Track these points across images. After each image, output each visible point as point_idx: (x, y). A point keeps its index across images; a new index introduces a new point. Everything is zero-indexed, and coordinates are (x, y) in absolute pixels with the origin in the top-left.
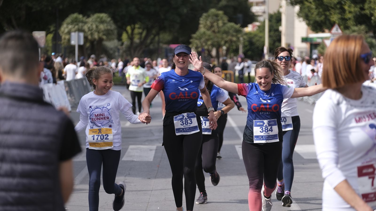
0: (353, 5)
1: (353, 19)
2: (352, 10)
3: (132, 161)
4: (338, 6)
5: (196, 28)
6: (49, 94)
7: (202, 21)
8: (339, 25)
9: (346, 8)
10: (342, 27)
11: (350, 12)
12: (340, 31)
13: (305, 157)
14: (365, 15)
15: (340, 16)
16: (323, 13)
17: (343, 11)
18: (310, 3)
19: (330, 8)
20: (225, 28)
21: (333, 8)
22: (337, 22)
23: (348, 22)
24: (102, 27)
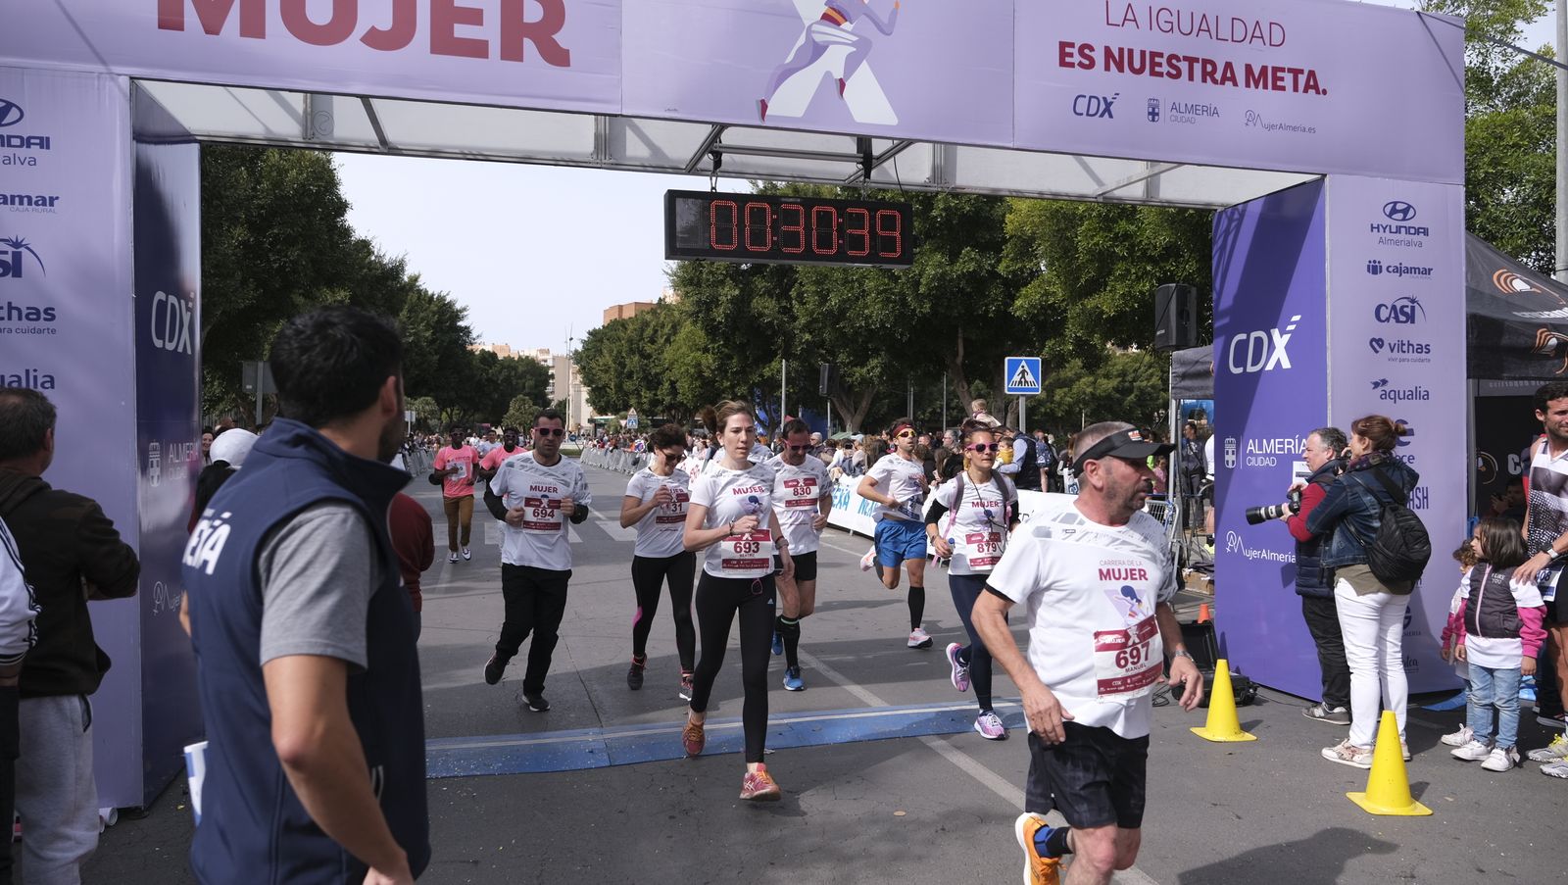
0: (648, 392)
4: (636, 392)
8: (636, 409)
9: (642, 393)
11: (646, 397)
16: (622, 398)
18: (611, 389)
22: (634, 405)
23: (644, 405)
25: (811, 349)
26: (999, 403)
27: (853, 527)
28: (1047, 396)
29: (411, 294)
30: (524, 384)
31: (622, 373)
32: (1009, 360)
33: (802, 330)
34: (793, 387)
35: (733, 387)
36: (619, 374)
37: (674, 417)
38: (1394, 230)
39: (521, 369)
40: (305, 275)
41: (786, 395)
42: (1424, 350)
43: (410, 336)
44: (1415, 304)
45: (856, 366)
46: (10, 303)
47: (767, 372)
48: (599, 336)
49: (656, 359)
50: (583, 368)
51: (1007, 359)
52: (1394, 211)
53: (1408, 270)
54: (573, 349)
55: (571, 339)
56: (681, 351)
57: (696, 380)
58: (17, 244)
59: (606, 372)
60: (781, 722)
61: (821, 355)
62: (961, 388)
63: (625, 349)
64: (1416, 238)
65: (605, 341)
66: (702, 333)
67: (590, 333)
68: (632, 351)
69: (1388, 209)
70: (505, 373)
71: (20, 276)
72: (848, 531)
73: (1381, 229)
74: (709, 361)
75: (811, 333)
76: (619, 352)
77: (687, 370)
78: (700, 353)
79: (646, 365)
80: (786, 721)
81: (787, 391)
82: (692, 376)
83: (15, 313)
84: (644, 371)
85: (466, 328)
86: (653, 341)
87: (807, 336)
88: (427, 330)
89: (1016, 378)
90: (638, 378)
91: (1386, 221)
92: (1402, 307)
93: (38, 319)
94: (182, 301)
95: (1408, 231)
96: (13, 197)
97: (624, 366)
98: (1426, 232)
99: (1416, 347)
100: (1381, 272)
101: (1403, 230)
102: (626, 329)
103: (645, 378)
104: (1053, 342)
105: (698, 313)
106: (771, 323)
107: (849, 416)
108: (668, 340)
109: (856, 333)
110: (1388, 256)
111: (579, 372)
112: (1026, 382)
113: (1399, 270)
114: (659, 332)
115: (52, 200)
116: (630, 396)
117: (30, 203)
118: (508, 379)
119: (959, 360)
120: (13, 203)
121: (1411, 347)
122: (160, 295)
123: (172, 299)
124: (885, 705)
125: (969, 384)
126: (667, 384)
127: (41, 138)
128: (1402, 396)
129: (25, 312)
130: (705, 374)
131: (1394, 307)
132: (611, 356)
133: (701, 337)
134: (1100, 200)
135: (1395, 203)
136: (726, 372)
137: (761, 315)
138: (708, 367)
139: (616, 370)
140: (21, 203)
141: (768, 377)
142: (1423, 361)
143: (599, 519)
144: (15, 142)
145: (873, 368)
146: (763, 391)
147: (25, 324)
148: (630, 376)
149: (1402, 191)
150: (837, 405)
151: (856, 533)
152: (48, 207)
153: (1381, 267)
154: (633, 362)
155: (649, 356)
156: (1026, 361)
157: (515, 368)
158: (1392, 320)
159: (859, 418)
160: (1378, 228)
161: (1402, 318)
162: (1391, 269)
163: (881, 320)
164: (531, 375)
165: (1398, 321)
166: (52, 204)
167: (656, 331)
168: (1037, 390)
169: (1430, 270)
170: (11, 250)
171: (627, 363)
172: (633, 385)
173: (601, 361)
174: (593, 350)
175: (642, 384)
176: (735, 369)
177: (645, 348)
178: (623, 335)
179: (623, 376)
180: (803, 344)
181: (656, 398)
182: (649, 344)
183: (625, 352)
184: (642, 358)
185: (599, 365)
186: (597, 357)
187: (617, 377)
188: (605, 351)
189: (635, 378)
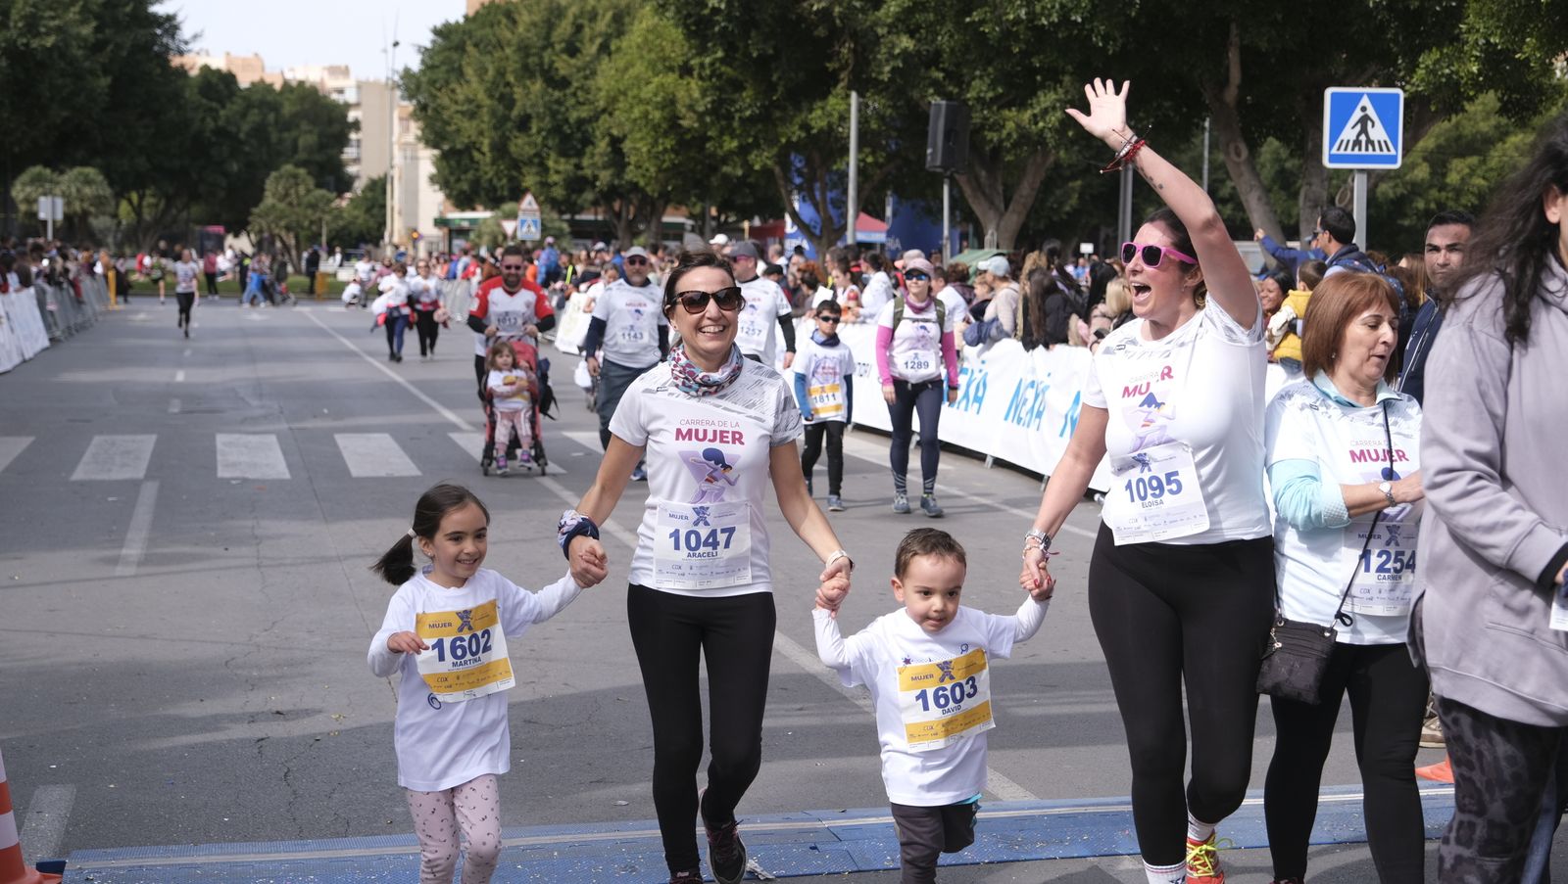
0: (562, 160)
1: (562, 183)
2: (561, 168)
3: (245, 480)
4: (536, 160)
5: (258, 198)
6: (7, 314)
7: (269, 184)
8: (536, 198)
9: (551, 163)
10: (542, 198)
11: (557, 172)
12: (535, 206)
15: (538, 179)
16: (506, 172)
17: (544, 169)
18: (483, 154)
19: (521, 165)
20: (311, 198)
21: (525, 164)
22: (533, 189)
23: (553, 189)
24: (87, 191)
25: (912, 67)
26: (1314, 188)
27: (993, 450)
28: (1433, 174)
30: (295, 142)
31: (506, 118)
32: (1333, 95)
33: (893, 28)
34: (873, 153)
35: (744, 150)
36: (500, 122)
37: (618, 215)
39: (287, 109)
41: (860, 172)
43: (48, 34)
45: (1008, 106)
47: (817, 119)
48: (456, 39)
49: (581, 88)
50: (423, 108)
51: (1329, 92)
54: (400, 68)
55: (396, 44)
56: (632, 72)
57: (666, 134)
59: (472, 115)
60: (818, 825)
61: (935, 83)
62: (1236, 159)
63: (513, 64)
65: (470, 49)
66: (677, 34)
67: (437, 32)
68: (527, 72)
70: (254, 116)
72: (980, 457)
74: (692, 92)
75: (912, 36)
76: (501, 73)
77: (646, 115)
78: (672, 78)
79: (559, 102)
80: (826, 824)
81: (859, 161)
82: (656, 127)
84: (554, 114)
85: (170, 18)
86: (572, 50)
87: (906, 42)
88: (84, 22)
89: (1349, 133)
90: (539, 132)
97: (508, 101)
102: (515, 22)
103: (556, 130)
104: (1435, 55)
106: (825, 13)
107: (991, 214)
108: (604, 48)
109: (1008, 35)
111: (414, 116)
112: (1372, 143)
114: (587, 31)
116: (525, 170)
118: (259, 131)
119: (1231, 94)
124: (1031, 799)
125: (1254, 147)
126: (602, 145)
130: (685, 123)
132: (482, 80)
133: (674, 40)
136: (729, 117)
138: (691, 108)
139: (493, 113)
141: (821, 131)
143: (455, 428)
145: (1045, 112)
146: (809, 162)
148: (524, 124)
150: (968, 192)
151: (999, 463)
154: (531, 95)
155: (564, 83)
156: (1370, 96)
157: (275, 107)
159: (1013, 220)
163: (1062, 6)
167: (579, 28)
168: (1393, 159)
171: (516, 96)
172: (529, 144)
173: (461, 93)
174: (444, 68)
175: (550, 143)
176: (748, 113)
177: (556, 65)
178: (508, 35)
179: (509, 125)
180: (895, 57)
181: (580, 173)
182: (565, 57)
183: (514, 72)
184: (548, 86)
185: (456, 103)
186: (453, 85)
187: (495, 128)
188: (469, 71)
189: (534, 130)
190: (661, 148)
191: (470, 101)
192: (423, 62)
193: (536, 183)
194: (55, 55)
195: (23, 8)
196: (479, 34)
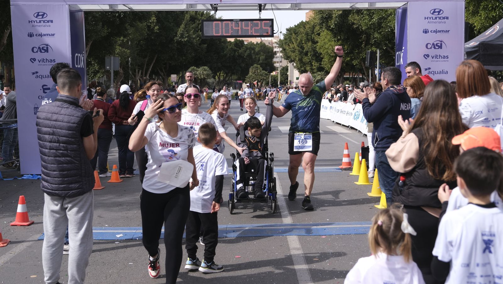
0: (316, 63)
1: (316, 69)
2: (316, 65)
4: (310, 63)
5: (248, 73)
7: (250, 70)
8: (310, 72)
9: (313, 64)
11: (315, 66)
13: (283, 132)
14: (322, 67)
15: (310, 67)
16: (303, 67)
17: (312, 65)
18: (297, 61)
19: (306, 64)
20: (261, 73)
23: (314, 70)
24: (205, 72)
29: (186, 15)
30: (259, 58)
31: (303, 52)
36: (301, 53)
38: (434, 18)
39: (257, 49)
40: (129, 18)
42: (446, 57)
43: (185, 38)
44: (442, 43)
46: (46, 59)
48: (292, 32)
52: (434, 12)
53: (439, 31)
58: (47, 45)
59: (294, 52)
63: (304, 38)
64: (443, 20)
65: (293, 34)
67: (287, 30)
68: (308, 40)
69: (432, 12)
70: (248, 52)
71: (48, 52)
73: (429, 18)
76: (301, 41)
79: (315, 47)
83: (47, 61)
84: (314, 51)
86: (319, 34)
88: (194, 34)
90: (310, 56)
91: (432, 16)
92: (437, 44)
93: (52, 62)
94: (81, 55)
95: (440, 18)
96: (46, 34)
97: (302, 48)
98: (447, 18)
99: (442, 57)
100: (428, 32)
101: (438, 18)
102: (305, 27)
103: (315, 55)
105: (322, 23)
110: (431, 27)
113: (436, 32)
115: (54, 34)
117: (49, 36)
118: (250, 56)
120: (46, 36)
121: (440, 57)
122: (77, 54)
123: (79, 55)
127: (51, 20)
128: (436, 73)
129: (49, 61)
131: (433, 44)
132: (296, 43)
134: (351, 9)
135: (435, 9)
137: (353, 24)
139: (299, 51)
140: (48, 36)
142: (444, 61)
144: (46, 22)
147: (50, 63)
149: (438, 5)
152: (53, 36)
153: (428, 31)
154: (308, 46)
157: (254, 49)
158: (433, 48)
160: (428, 18)
161: (437, 47)
162: (432, 31)
164: (264, 53)
165: (435, 48)
166: (54, 36)
169: (449, 31)
170: (46, 46)
171: (304, 47)
172: (308, 59)
173: (291, 46)
174: (289, 39)
175: (312, 58)
176: (346, 52)
177: (315, 38)
178: (303, 31)
179: (303, 54)
180: (374, 38)
181: (321, 66)
182: (317, 36)
183: (305, 40)
184: (313, 44)
185: (290, 49)
186: (290, 44)
187: (299, 54)
188: (293, 40)
189: (309, 55)
190: (331, 60)
191: (294, 48)
192: (284, 37)
193: (310, 69)
194: (187, 42)
195: (180, 32)
196: (298, 30)
